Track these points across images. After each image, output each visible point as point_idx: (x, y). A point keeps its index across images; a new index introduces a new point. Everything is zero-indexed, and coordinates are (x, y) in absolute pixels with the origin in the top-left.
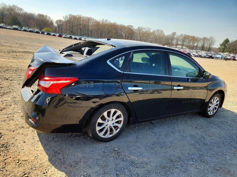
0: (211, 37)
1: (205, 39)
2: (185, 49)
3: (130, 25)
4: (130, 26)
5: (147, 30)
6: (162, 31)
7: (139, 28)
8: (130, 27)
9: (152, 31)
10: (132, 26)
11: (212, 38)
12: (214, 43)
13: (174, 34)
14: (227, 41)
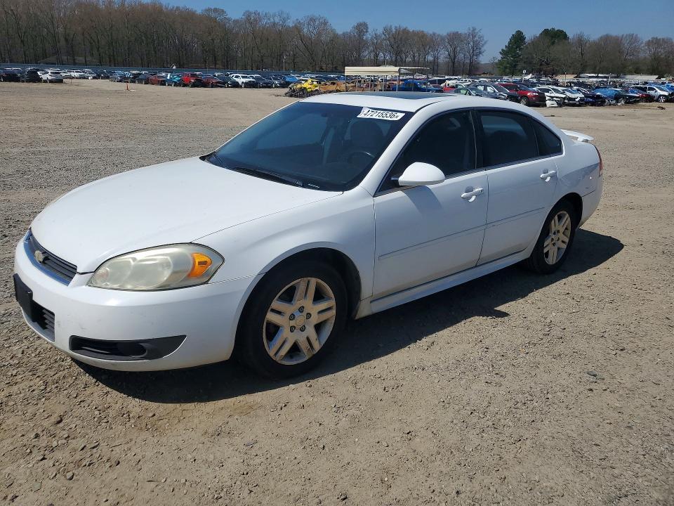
0: (471, 29)
1: (454, 38)
2: (404, 74)
3: (213, 8)
4: (216, 10)
5: (277, 20)
6: (325, 23)
7: (248, 15)
8: (213, 15)
9: (290, 23)
10: (223, 11)
11: (473, 34)
12: (483, 49)
13: (361, 28)
14: (518, 38)
